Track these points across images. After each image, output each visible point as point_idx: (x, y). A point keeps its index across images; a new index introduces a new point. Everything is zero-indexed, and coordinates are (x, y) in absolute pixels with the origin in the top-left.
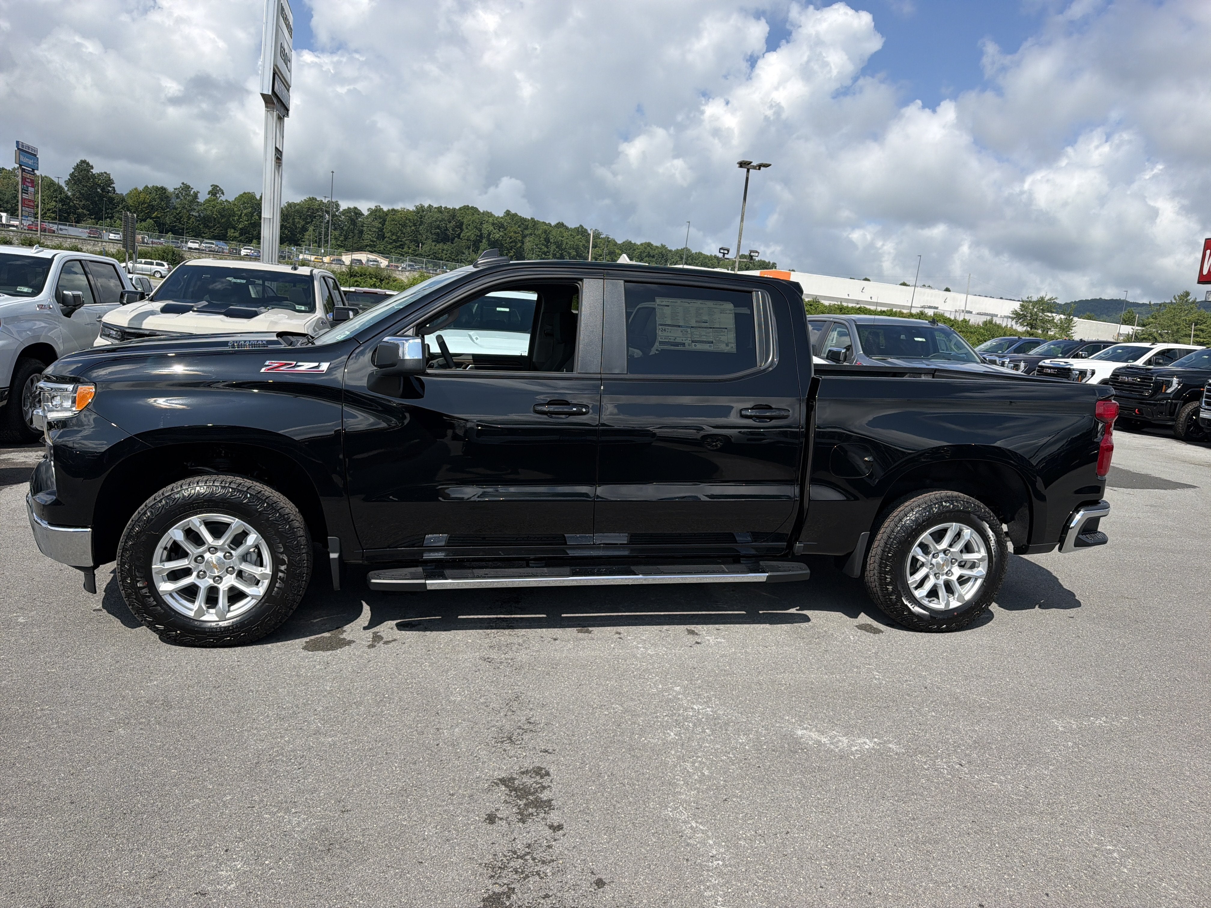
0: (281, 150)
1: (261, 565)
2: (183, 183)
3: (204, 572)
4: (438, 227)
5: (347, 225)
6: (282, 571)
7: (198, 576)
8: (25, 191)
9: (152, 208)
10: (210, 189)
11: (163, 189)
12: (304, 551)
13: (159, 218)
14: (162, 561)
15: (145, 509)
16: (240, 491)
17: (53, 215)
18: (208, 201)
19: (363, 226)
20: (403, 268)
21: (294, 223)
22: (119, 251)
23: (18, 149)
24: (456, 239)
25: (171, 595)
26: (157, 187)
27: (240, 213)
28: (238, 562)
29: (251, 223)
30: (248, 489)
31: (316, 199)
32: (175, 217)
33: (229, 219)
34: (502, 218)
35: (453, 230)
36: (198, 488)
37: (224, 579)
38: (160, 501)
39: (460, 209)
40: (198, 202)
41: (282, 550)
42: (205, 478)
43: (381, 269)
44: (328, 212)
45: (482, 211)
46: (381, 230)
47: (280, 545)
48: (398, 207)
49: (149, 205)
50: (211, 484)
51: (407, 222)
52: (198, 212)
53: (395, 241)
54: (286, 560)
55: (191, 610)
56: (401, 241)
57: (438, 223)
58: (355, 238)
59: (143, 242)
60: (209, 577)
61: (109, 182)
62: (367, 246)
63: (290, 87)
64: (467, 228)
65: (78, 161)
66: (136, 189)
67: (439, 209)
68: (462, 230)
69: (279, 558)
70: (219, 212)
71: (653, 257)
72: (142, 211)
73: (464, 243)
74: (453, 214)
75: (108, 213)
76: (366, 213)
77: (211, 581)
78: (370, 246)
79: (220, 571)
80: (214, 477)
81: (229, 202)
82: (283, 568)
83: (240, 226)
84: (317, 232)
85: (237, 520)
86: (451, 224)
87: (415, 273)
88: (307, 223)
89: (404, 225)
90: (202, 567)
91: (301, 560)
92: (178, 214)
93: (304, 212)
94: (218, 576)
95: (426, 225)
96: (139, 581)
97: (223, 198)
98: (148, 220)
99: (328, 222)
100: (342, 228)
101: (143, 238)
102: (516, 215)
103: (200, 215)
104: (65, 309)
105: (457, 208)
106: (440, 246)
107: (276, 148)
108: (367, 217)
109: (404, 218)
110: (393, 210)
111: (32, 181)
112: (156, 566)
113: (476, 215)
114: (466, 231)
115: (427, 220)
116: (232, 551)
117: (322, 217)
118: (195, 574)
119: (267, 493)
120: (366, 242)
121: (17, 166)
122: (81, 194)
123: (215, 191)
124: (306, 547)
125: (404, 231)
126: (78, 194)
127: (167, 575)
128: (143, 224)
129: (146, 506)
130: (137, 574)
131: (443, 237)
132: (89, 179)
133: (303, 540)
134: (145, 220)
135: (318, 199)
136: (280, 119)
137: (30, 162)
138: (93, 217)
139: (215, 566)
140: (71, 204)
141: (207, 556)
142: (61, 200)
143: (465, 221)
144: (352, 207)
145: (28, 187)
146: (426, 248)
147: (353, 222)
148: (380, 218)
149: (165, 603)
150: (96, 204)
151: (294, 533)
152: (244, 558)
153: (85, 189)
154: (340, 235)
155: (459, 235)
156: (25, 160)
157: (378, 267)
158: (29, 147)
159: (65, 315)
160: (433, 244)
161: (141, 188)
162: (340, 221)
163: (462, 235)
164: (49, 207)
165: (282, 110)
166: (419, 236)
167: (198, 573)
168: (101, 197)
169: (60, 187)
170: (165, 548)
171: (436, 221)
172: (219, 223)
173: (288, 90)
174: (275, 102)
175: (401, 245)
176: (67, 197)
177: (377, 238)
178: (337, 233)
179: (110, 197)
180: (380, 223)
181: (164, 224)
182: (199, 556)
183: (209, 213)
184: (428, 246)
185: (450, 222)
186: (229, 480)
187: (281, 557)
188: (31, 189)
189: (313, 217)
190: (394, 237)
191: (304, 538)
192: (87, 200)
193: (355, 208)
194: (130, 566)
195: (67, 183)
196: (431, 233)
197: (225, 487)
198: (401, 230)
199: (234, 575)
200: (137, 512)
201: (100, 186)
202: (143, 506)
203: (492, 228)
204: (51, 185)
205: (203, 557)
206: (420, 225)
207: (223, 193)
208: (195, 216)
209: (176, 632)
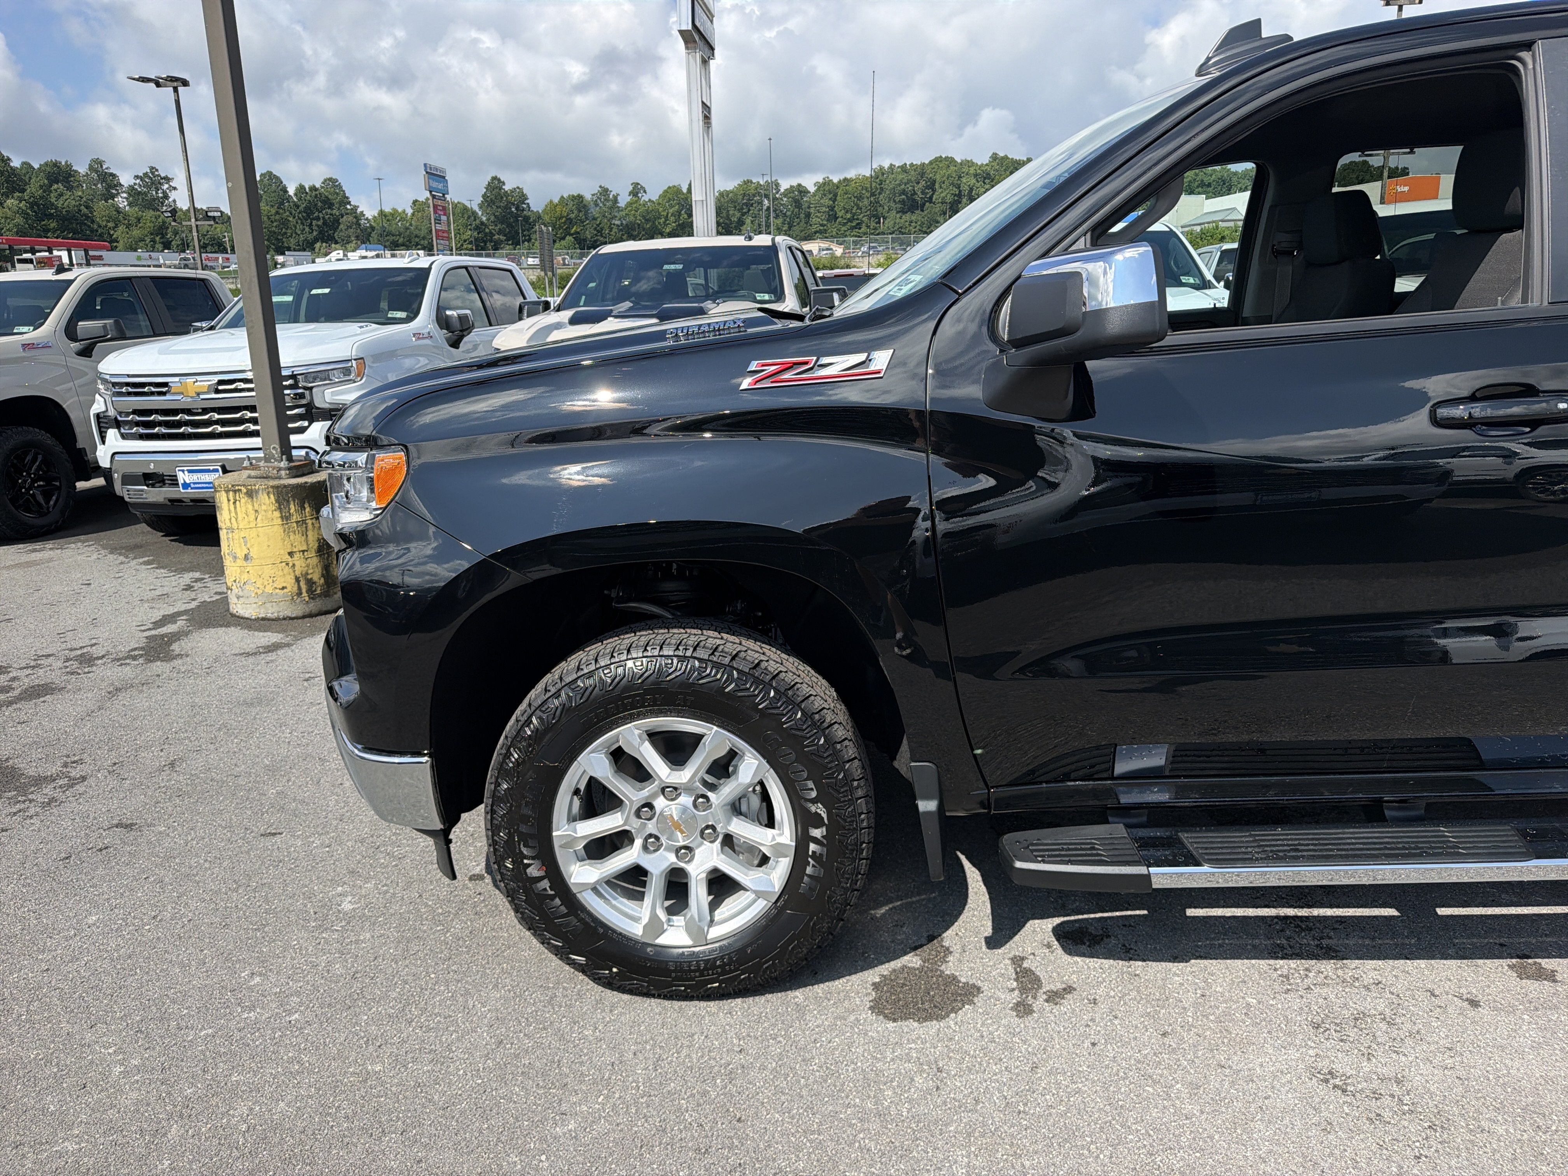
0: (708, 104)
1: (771, 823)
2: (600, 187)
3: (657, 838)
4: (903, 192)
5: (789, 209)
6: (815, 840)
7: (645, 848)
8: (438, 221)
9: (570, 221)
10: (631, 188)
11: (580, 197)
12: (860, 793)
13: (578, 233)
14: (572, 819)
15: (529, 712)
16: (717, 666)
17: (470, 246)
18: (630, 204)
19: (809, 207)
20: (863, 252)
21: (728, 215)
22: (539, 278)
23: (427, 172)
24: (927, 204)
25: (595, 890)
26: (573, 196)
27: (665, 214)
28: (721, 815)
29: (679, 225)
30: (733, 658)
31: (751, 182)
32: (595, 229)
33: (654, 222)
34: (987, 165)
35: (923, 193)
36: (630, 664)
37: (697, 851)
38: (557, 695)
39: (931, 163)
40: (619, 207)
41: (814, 794)
42: (644, 636)
43: (837, 257)
44: (767, 196)
45: (959, 161)
46: (832, 208)
47: (810, 784)
48: (851, 174)
49: (567, 219)
50: (656, 653)
51: (864, 192)
52: (620, 219)
53: (850, 220)
54: (824, 816)
55: (636, 920)
56: (858, 219)
57: (903, 186)
58: (801, 224)
59: (564, 264)
60: (668, 849)
61: (523, 197)
62: (816, 232)
63: (713, 16)
64: (941, 187)
65: (489, 179)
66: (551, 202)
67: (903, 168)
68: (934, 191)
69: (809, 812)
70: (643, 216)
71: (1209, 185)
72: (561, 227)
73: (938, 208)
74: (921, 170)
75: (524, 236)
76: (812, 189)
77: (672, 858)
78: (820, 232)
79: (688, 837)
80: (662, 634)
81: (653, 202)
82: (817, 833)
83: (668, 230)
84: (756, 225)
85: (715, 728)
86: (920, 186)
87: (879, 257)
88: (744, 214)
89: (860, 198)
90: (651, 827)
91: (856, 814)
92: (598, 225)
93: (739, 201)
94: (686, 848)
95: (888, 192)
96: (529, 865)
97: (646, 198)
98: (568, 238)
99: (768, 208)
100: (785, 214)
101: (564, 259)
102: (1006, 157)
103: (622, 224)
104: (450, 337)
105: (927, 162)
106: (908, 217)
107: (703, 103)
108: (814, 195)
109: (860, 188)
110: (845, 179)
111: (444, 208)
112: (561, 830)
113: (952, 168)
114: (940, 191)
115: (888, 186)
116: (709, 794)
117: (761, 203)
118: (638, 843)
119: (773, 667)
120: (815, 228)
121: (428, 194)
122: (495, 216)
123: (636, 190)
124: (862, 783)
125: (861, 204)
126: (492, 218)
127: (585, 847)
128: (563, 243)
129: (530, 705)
130: (525, 851)
131: (910, 204)
132: (502, 198)
133: (855, 768)
134: (563, 238)
135: (754, 181)
136: (705, 62)
137: (440, 186)
138: (510, 242)
139: (677, 826)
140: (487, 230)
141: (660, 803)
142: (477, 228)
143: (938, 177)
144: (795, 184)
145: (440, 215)
146: (889, 223)
147: (797, 203)
148: (830, 193)
149: (583, 909)
150: (512, 227)
151: (836, 754)
152: (736, 808)
153: (499, 210)
154: (783, 223)
155: (931, 198)
156: (434, 184)
157: (833, 256)
158: (437, 170)
159: (451, 346)
160: (898, 216)
161: (556, 200)
162: (782, 205)
163: (935, 197)
164: (465, 237)
165: (707, 49)
166: (880, 209)
167: (646, 839)
168: (516, 216)
169: (474, 213)
170: (577, 792)
171: (900, 185)
172: (644, 229)
173: (712, 22)
174: (697, 38)
175: (858, 224)
176: (482, 223)
177: (828, 220)
178: (779, 221)
179: (525, 216)
180: (830, 199)
181: (585, 240)
182: (644, 806)
183: (632, 218)
184: (893, 218)
185: (918, 183)
186: (692, 640)
187: (813, 809)
188: (444, 218)
189: (749, 205)
190: (849, 216)
191: (856, 763)
192: (502, 223)
193: (799, 185)
194: (510, 835)
195: (481, 206)
196: (895, 201)
197: (685, 657)
198: (858, 205)
199: (718, 843)
200: (514, 718)
201: (514, 204)
202: (523, 706)
203: (974, 181)
204: (464, 212)
205: (650, 805)
206: (880, 194)
207: (645, 192)
208: (618, 226)
209: (611, 970)
